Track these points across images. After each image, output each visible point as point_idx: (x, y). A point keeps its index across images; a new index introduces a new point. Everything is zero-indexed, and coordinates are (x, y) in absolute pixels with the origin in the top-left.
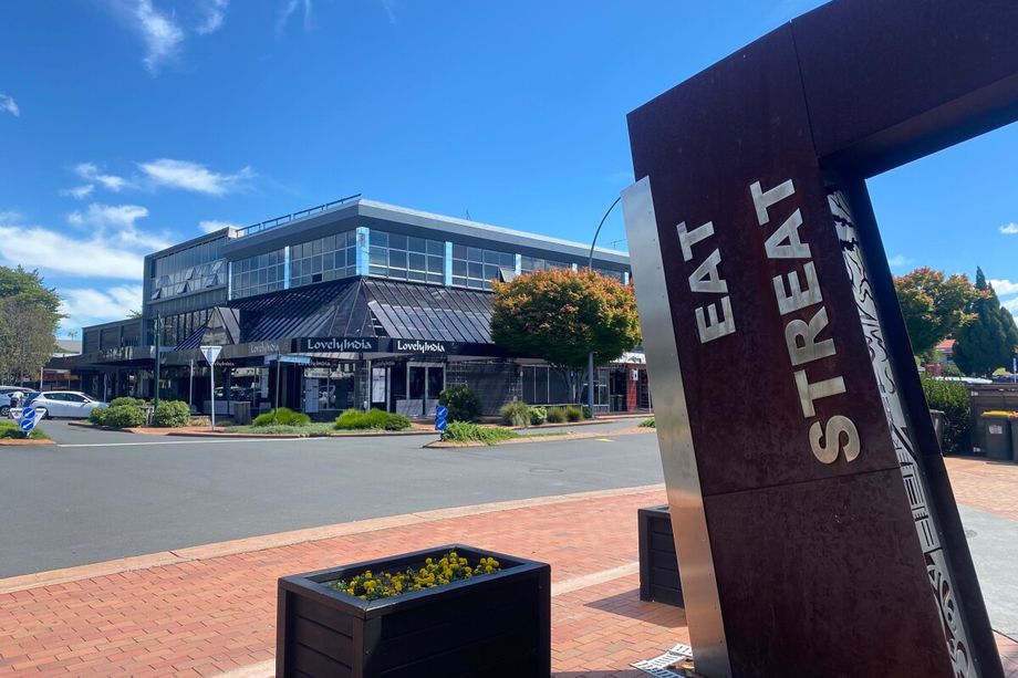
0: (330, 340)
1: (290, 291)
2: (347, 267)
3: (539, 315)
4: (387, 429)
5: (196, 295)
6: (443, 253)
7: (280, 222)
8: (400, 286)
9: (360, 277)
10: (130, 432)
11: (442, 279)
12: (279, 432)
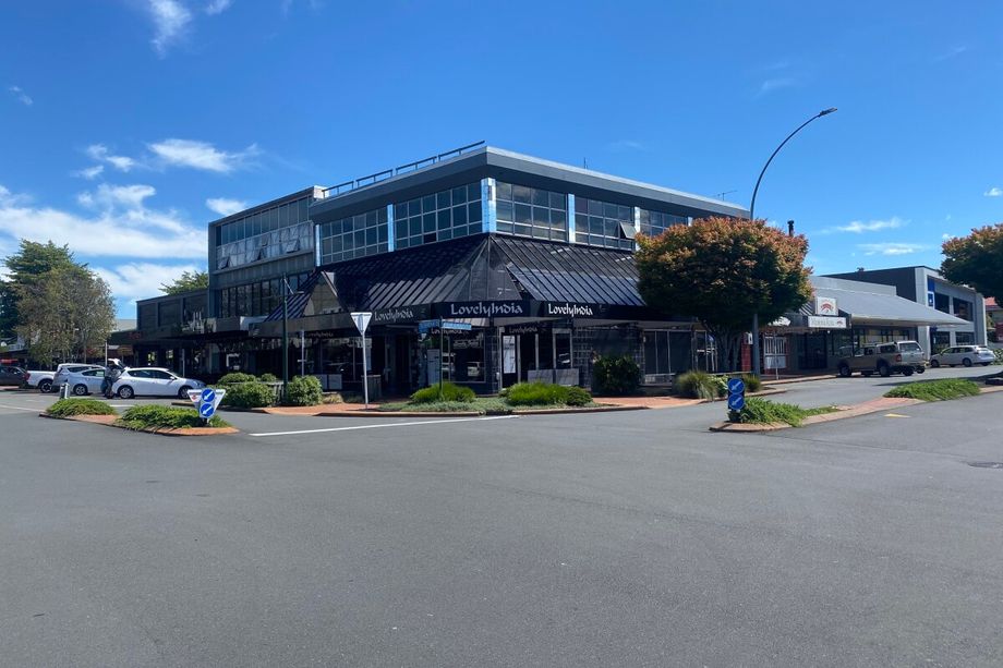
0: (475, 304)
1: (395, 253)
2: (468, 224)
3: (710, 271)
4: (569, 404)
5: (273, 262)
6: (566, 207)
7: (378, 178)
8: (528, 245)
9: (488, 234)
10: (264, 412)
11: (566, 234)
12: (454, 409)
